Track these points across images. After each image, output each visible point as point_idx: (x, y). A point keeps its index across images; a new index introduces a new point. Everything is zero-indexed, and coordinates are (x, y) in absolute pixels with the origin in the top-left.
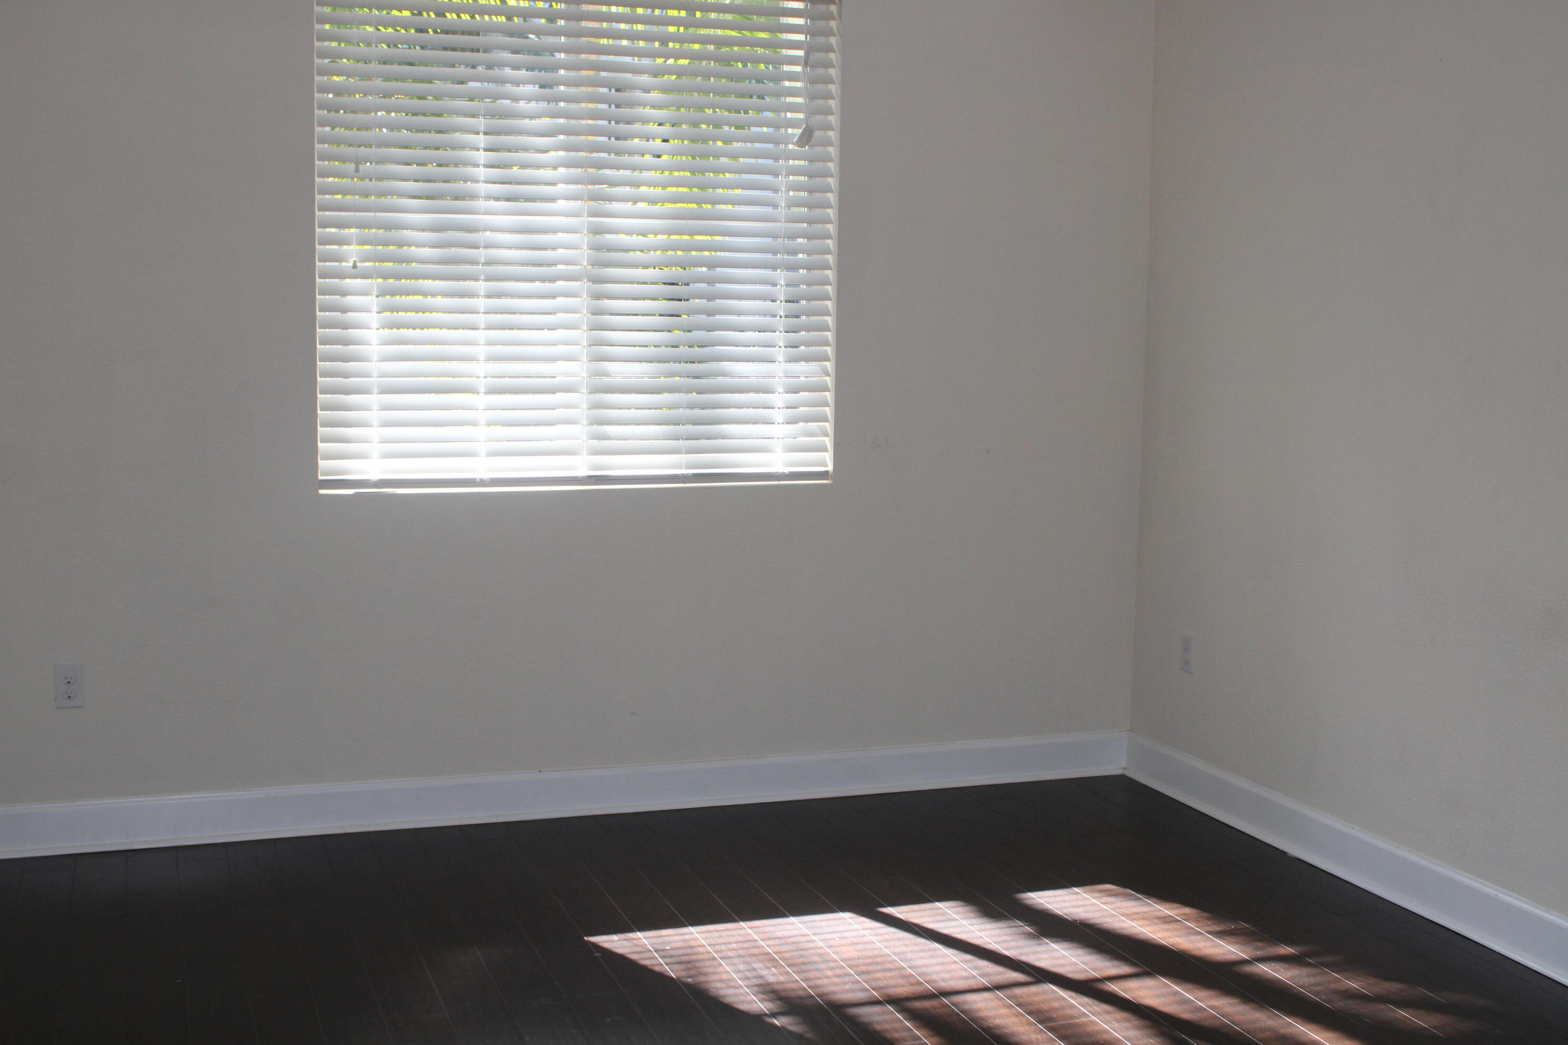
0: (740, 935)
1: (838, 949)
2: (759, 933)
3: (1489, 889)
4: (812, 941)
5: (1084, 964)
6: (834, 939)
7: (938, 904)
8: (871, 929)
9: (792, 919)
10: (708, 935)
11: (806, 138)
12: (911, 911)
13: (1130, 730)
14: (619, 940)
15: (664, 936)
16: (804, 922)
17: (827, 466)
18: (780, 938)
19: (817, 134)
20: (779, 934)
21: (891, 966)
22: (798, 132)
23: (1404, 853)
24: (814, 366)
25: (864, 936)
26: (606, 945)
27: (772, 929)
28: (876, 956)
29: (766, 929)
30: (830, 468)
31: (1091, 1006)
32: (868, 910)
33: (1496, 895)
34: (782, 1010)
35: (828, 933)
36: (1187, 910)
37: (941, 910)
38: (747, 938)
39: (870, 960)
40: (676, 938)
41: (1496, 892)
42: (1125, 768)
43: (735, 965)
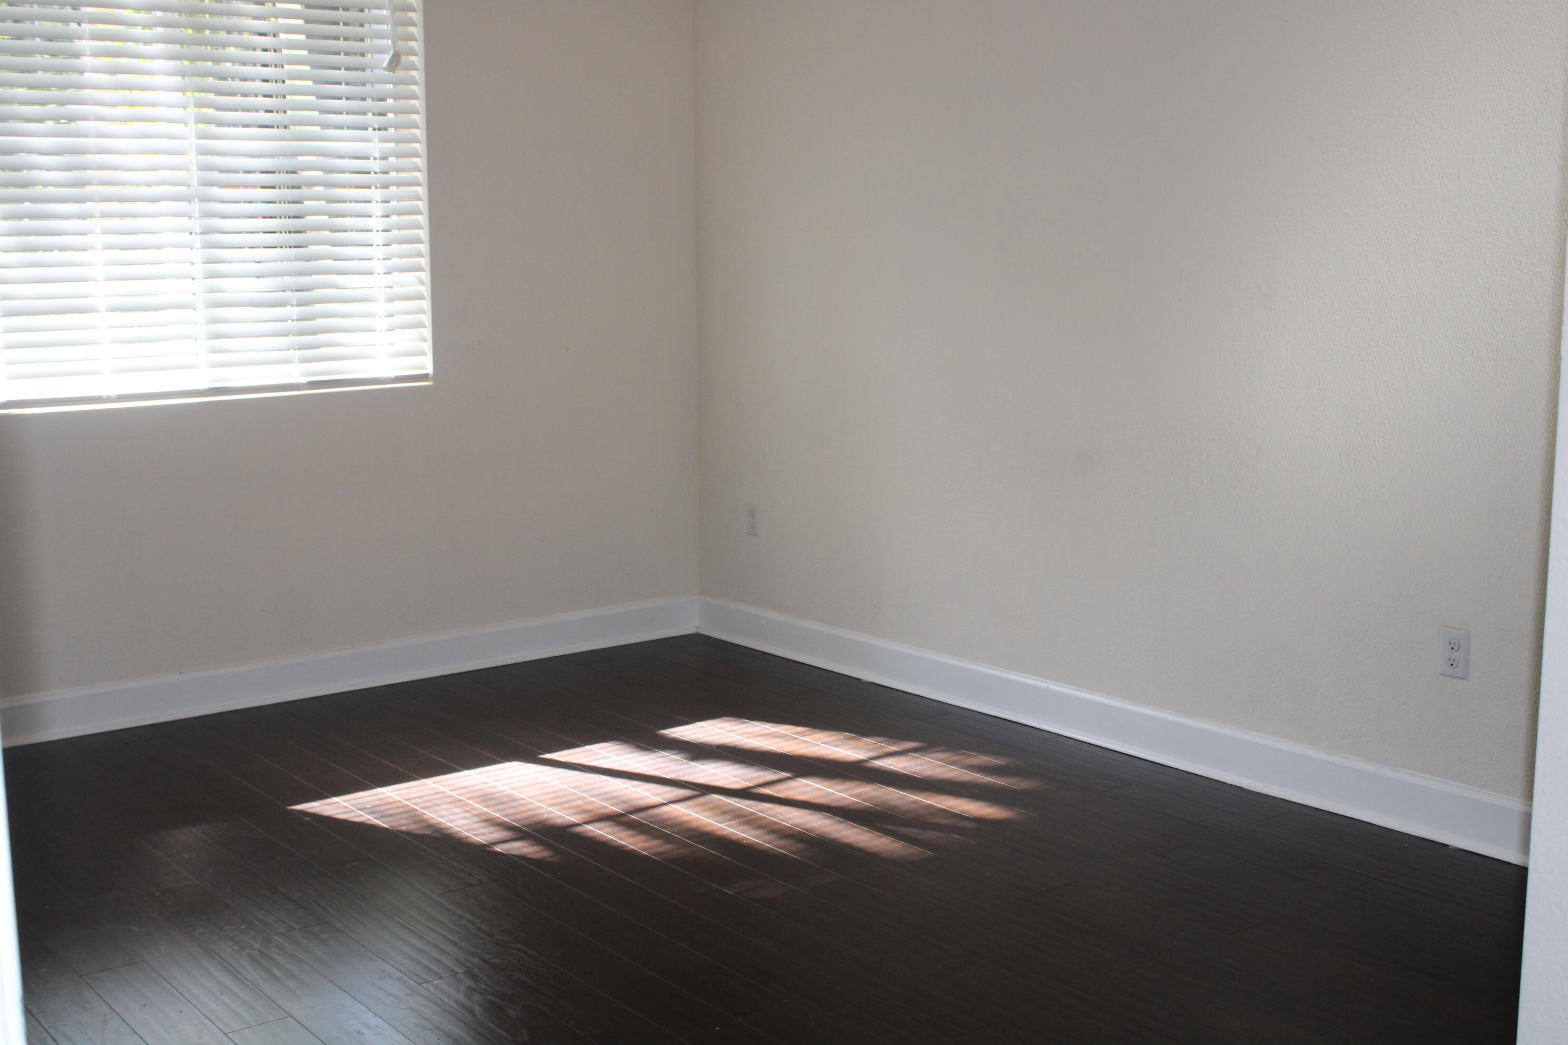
0: (427, 789)
1: (522, 790)
2: (444, 786)
3: (1042, 684)
4: (494, 787)
5: (734, 777)
6: (513, 783)
7: (588, 747)
8: (541, 772)
9: (467, 772)
10: (399, 792)
11: (395, 63)
12: (568, 755)
13: (700, 593)
14: (320, 806)
15: (359, 798)
16: (480, 773)
17: (426, 369)
18: (465, 788)
19: (403, 59)
20: (463, 784)
21: (573, 797)
22: (387, 58)
23: (965, 664)
24: (409, 277)
25: (538, 778)
26: (311, 810)
27: (454, 781)
28: (557, 792)
29: (450, 782)
30: (430, 370)
31: (754, 806)
32: (531, 756)
33: (1048, 686)
34: (515, 837)
35: (504, 779)
36: (800, 729)
37: (593, 752)
38: (436, 791)
39: (553, 795)
40: (371, 798)
41: (1048, 685)
42: (698, 628)
43: (436, 812)
